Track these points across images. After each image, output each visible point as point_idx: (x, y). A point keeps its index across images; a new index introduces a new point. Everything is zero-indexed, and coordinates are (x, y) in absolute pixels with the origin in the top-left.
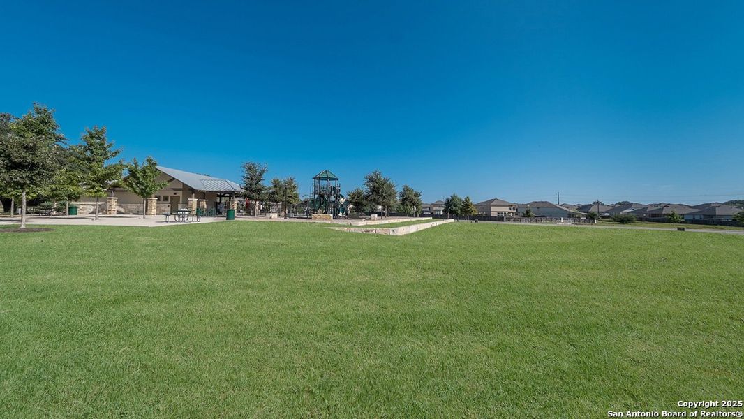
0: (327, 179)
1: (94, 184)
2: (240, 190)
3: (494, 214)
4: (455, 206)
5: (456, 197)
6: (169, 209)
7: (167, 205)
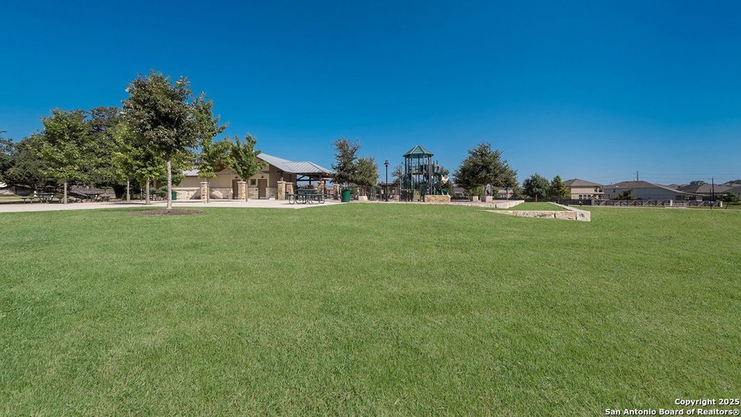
0: (419, 156)
1: (206, 163)
2: (328, 171)
3: (575, 197)
4: (539, 187)
5: (538, 177)
6: (257, 193)
7: (255, 189)
